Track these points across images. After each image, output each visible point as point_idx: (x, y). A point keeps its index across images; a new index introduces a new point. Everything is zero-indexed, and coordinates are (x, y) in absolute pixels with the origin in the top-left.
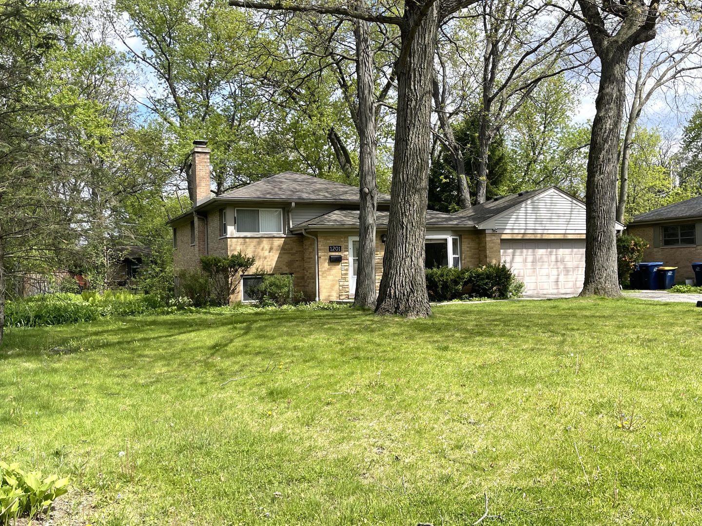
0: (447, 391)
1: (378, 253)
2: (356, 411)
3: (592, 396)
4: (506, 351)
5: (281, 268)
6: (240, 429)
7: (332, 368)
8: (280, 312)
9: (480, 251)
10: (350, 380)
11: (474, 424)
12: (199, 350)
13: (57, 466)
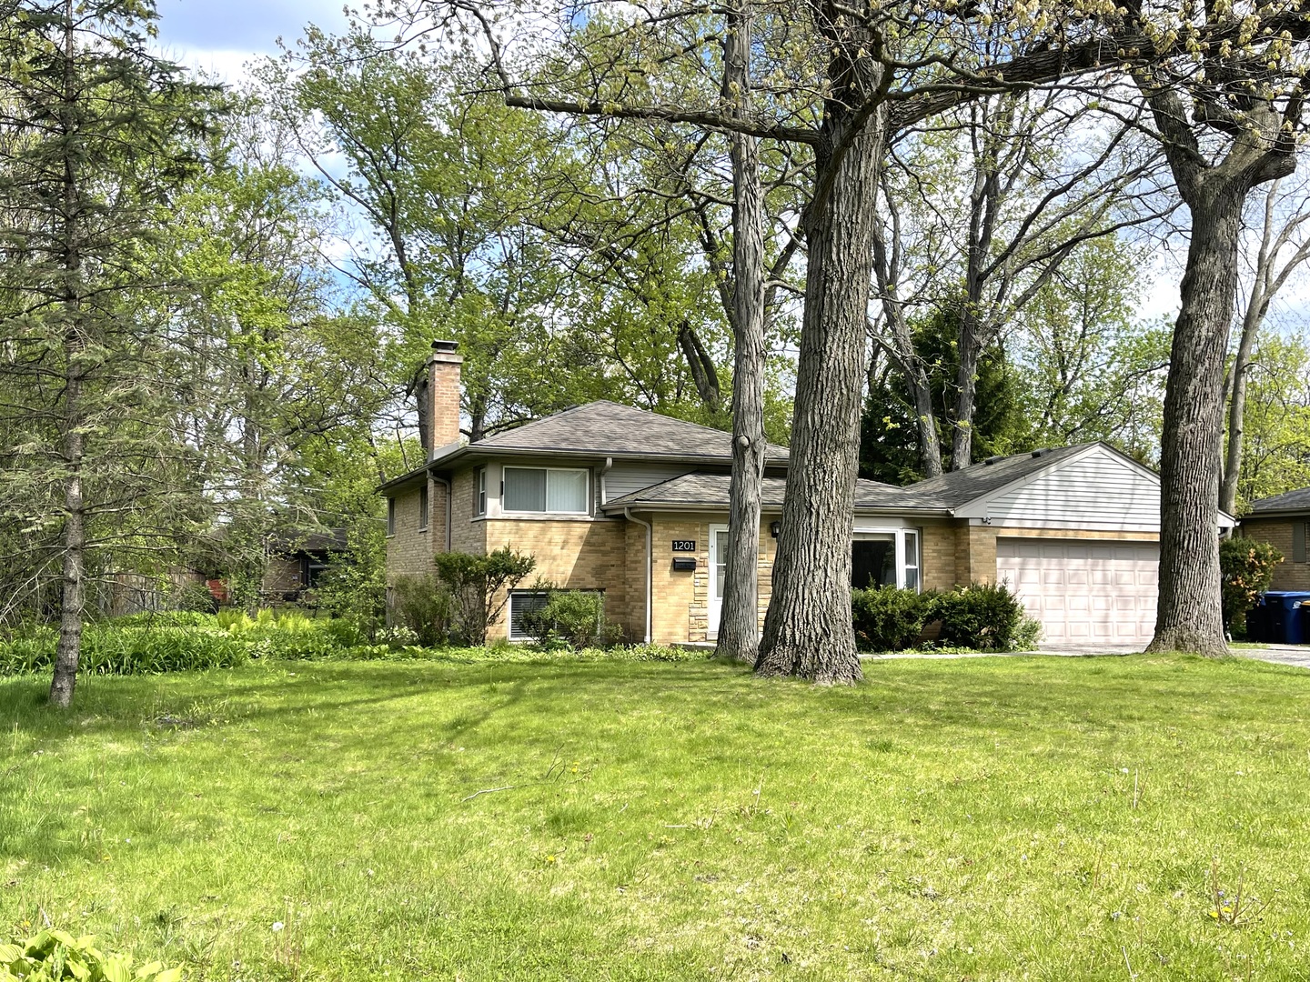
0: (886, 832)
1: (764, 556)
2: (713, 863)
3: (1161, 853)
4: (1001, 756)
5: (583, 579)
6: (495, 888)
7: (669, 777)
8: (577, 661)
9: (957, 558)
10: (702, 802)
11: (934, 898)
12: (425, 731)
13: (161, 944)
